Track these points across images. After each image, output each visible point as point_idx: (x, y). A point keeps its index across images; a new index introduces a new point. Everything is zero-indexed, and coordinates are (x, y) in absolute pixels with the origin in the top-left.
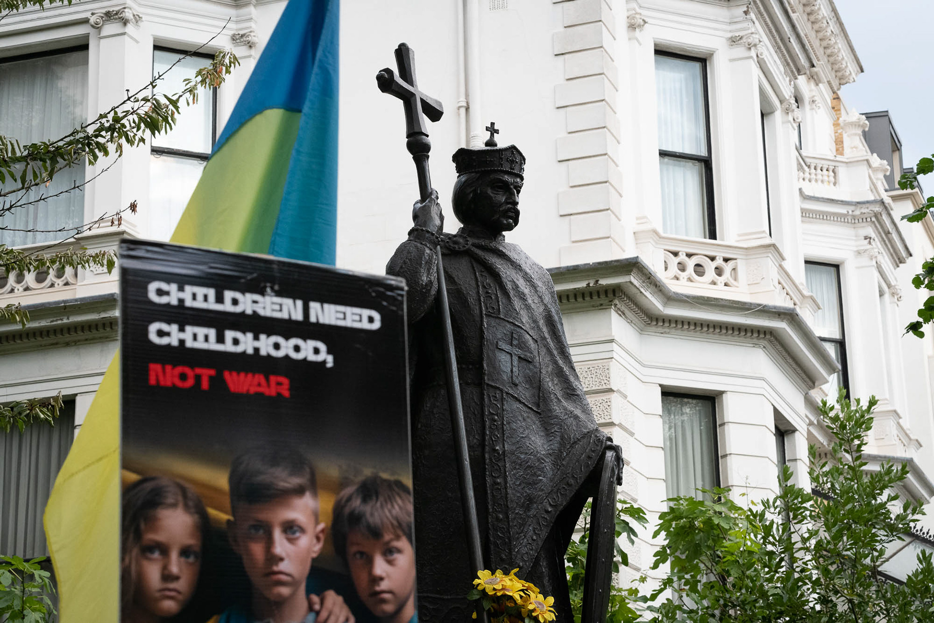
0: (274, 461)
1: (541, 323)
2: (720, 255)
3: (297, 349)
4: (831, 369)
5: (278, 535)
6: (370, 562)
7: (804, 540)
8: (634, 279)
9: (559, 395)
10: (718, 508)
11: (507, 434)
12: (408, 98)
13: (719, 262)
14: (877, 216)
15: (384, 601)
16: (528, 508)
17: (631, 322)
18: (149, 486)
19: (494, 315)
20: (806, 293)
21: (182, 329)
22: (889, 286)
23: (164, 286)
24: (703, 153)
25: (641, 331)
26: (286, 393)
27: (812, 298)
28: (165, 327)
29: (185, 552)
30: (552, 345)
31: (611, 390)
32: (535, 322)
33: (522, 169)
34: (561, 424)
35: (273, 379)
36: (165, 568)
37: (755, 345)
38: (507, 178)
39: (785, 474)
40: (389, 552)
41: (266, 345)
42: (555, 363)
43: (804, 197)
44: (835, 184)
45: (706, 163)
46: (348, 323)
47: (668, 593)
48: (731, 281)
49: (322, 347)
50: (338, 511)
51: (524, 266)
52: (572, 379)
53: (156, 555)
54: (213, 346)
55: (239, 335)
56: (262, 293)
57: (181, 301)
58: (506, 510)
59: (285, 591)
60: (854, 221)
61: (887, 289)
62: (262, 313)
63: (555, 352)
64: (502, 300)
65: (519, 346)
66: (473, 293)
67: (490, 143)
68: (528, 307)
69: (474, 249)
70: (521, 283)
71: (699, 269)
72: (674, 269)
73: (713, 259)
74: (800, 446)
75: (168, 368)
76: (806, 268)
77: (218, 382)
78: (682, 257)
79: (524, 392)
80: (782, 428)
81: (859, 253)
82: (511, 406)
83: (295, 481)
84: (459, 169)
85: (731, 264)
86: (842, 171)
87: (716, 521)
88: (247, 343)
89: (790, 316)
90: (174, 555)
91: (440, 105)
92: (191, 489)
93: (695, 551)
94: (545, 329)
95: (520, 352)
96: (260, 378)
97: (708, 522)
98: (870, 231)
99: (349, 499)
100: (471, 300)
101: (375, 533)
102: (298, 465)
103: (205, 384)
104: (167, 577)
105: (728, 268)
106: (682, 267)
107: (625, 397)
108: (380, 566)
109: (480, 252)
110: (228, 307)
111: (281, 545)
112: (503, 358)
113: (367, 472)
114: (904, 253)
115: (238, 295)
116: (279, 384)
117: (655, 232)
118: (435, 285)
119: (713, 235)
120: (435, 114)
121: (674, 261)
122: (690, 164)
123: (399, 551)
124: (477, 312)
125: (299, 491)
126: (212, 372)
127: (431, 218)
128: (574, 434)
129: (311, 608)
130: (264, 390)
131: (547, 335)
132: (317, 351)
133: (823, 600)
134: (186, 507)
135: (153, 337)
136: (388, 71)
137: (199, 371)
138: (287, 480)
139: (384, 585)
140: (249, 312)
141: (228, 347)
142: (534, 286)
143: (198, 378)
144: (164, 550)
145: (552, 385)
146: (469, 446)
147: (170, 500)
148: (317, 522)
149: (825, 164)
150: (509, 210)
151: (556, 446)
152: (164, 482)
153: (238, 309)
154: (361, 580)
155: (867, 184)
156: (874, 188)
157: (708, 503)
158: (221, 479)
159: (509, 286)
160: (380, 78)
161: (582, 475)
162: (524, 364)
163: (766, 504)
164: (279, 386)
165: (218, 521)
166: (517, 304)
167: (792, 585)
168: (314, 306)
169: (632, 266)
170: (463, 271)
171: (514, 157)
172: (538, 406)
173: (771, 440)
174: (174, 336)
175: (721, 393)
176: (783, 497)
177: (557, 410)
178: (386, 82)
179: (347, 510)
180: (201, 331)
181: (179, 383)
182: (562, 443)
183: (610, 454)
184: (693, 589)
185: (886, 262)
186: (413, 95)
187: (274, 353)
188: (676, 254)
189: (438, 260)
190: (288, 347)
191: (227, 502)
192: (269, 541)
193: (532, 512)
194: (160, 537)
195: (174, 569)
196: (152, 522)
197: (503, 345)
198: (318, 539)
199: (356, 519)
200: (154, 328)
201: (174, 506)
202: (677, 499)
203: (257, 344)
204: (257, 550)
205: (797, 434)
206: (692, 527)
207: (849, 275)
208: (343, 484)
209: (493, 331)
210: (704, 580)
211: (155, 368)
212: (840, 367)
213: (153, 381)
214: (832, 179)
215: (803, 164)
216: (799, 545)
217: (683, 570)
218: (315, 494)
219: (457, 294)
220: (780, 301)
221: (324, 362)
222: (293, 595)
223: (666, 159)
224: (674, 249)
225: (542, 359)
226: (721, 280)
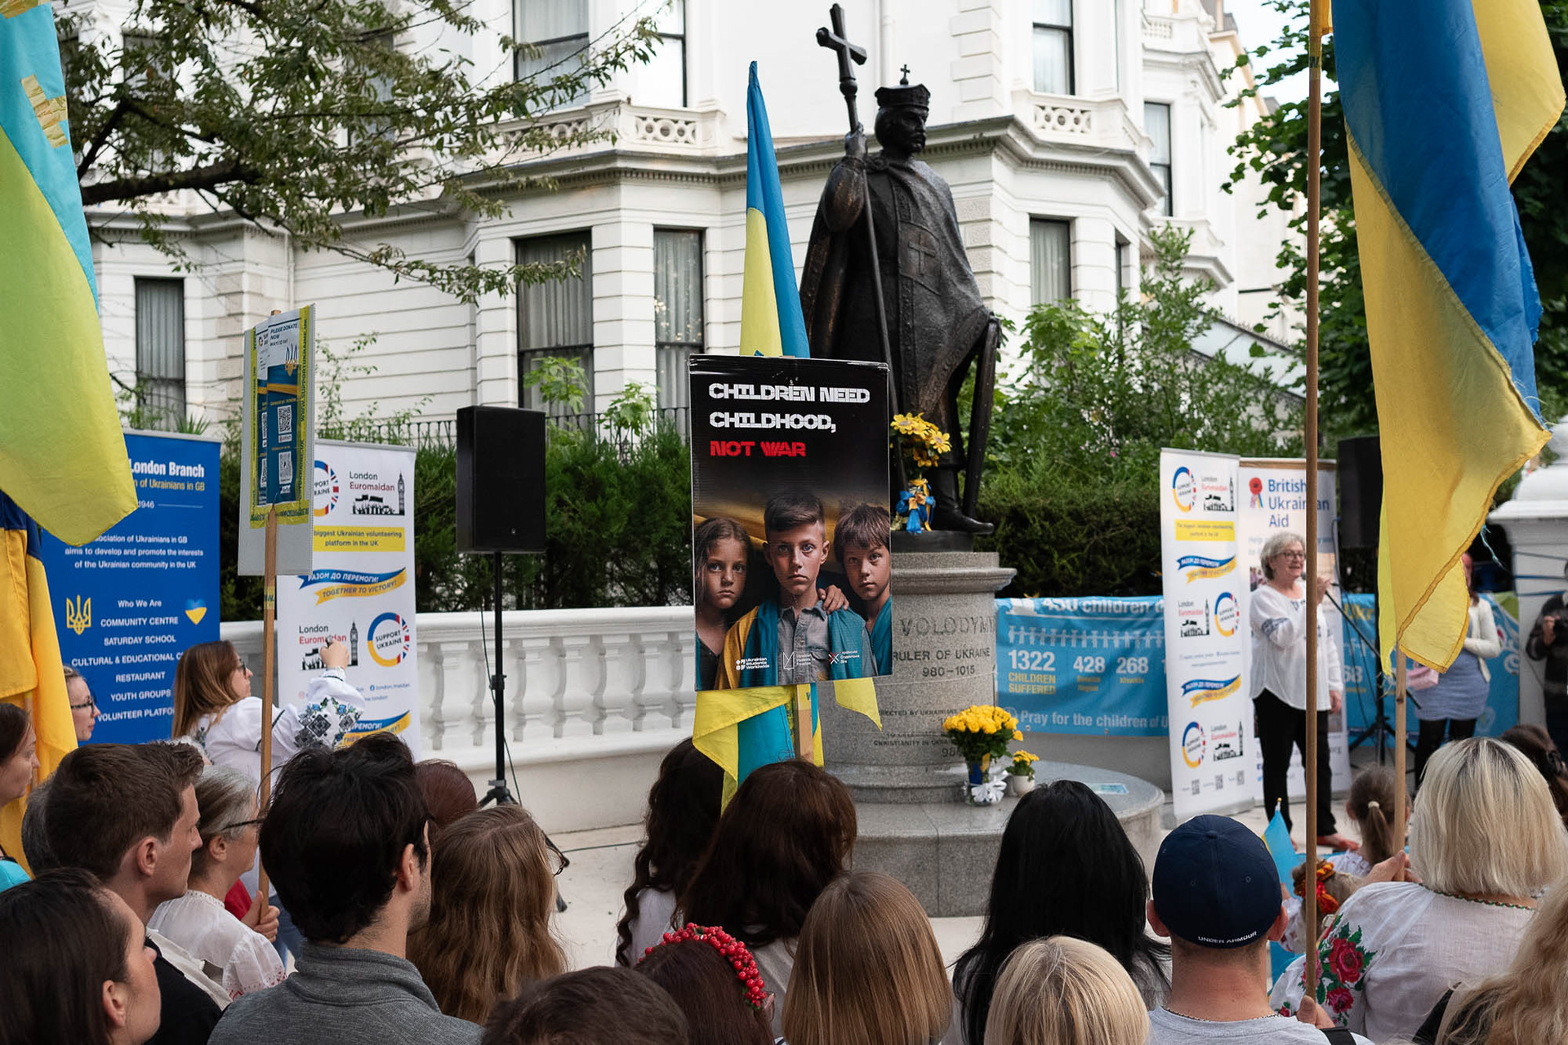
0: (795, 502)
1: (942, 225)
2: (1078, 108)
3: (811, 422)
4: (1160, 193)
5: (797, 551)
6: (860, 565)
7: (1133, 343)
8: (1011, 132)
9: (955, 280)
10: (1070, 314)
11: (916, 312)
12: (840, 49)
13: (1077, 114)
14: (1202, 64)
15: (869, 589)
16: (931, 367)
17: (1007, 165)
18: (711, 524)
19: (906, 221)
20: (1144, 134)
21: (732, 416)
22: (1208, 119)
23: (720, 386)
24: (1067, 24)
25: (1015, 170)
26: (803, 454)
27: (1148, 139)
28: (720, 415)
29: (735, 566)
30: (950, 241)
31: (990, 220)
32: (937, 224)
33: (927, 103)
34: (955, 302)
35: (794, 445)
36: (723, 577)
37: (1103, 179)
38: (917, 111)
39: (1122, 293)
40: (873, 557)
41: (789, 421)
42: (952, 255)
43: (1146, 50)
44: (1170, 37)
45: (1069, 32)
46: (847, 400)
47: (1030, 377)
48: (1086, 129)
49: (828, 419)
50: (838, 531)
51: (929, 181)
52: (965, 267)
53: (717, 569)
54: (754, 425)
55: (771, 416)
56: (787, 385)
57: (731, 396)
58: (915, 369)
59: (802, 587)
60: (1184, 68)
61: (1207, 122)
62: (786, 398)
63: (952, 247)
64: (912, 209)
65: (925, 245)
66: (890, 204)
67: (904, 82)
68: (932, 214)
69: (891, 168)
70: (927, 194)
71: (1061, 121)
72: (1042, 121)
73: (1072, 111)
74: (1133, 255)
75: (723, 443)
76: (1145, 108)
77: (757, 450)
78: (1048, 110)
79: (928, 281)
80: (1120, 241)
81: (1186, 94)
82: (918, 291)
83: (809, 514)
84: (879, 103)
85: (1086, 115)
86: (1176, 27)
87: (1068, 324)
88: (776, 421)
89: (1131, 157)
90: (729, 569)
91: (864, 51)
92: (740, 524)
93: (1052, 346)
94: (944, 230)
95: (926, 250)
96: (785, 445)
97: (1062, 324)
98: (1196, 76)
99: (846, 523)
100: (889, 210)
101: (864, 544)
102: (810, 503)
103: (748, 453)
104: (724, 583)
105: (1083, 118)
106: (1048, 119)
107: (1001, 224)
108: (867, 567)
109: (895, 171)
110: (763, 397)
111: (799, 557)
112: (913, 254)
113: (859, 504)
114: (1220, 92)
115: (770, 388)
116: (798, 447)
117: (1028, 91)
118: (862, 201)
119: (1073, 92)
120: (860, 59)
121: (1043, 113)
122: (1056, 32)
123: (880, 556)
124: (893, 219)
125: (812, 520)
126: (753, 444)
127: (858, 147)
128: (966, 310)
129: (819, 598)
130: (789, 453)
131: (946, 235)
132: (824, 422)
133: (1144, 387)
134: (736, 537)
135: (713, 423)
136: (824, 29)
137: (743, 443)
138: (803, 513)
139: (869, 579)
140: (778, 399)
141: (764, 425)
142: (936, 196)
143: (743, 448)
144: (722, 566)
145: (949, 273)
146: (888, 323)
147: (726, 533)
148: (824, 541)
149: (1163, 21)
150: (918, 137)
151: (951, 320)
152: (722, 521)
153: (770, 397)
154: (853, 575)
155: (1196, 37)
156: (1201, 39)
157: (1063, 310)
158: (759, 517)
159: (918, 198)
160: (818, 35)
161: (970, 343)
162: (928, 258)
163: (1107, 316)
164: (799, 449)
165: (758, 544)
166: (924, 211)
167: (1122, 375)
168: (823, 390)
169: (1009, 121)
170: (883, 186)
171: (921, 93)
172: (939, 290)
173: (1112, 253)
174: (727, 420)
175: (1074, 219)
176: (1119, 311)
177: (954, 293)
178: (823, 39)
179: (845, 530)
180: (745, 416)
181: (730, 453)
182: (957, 319)
183: (992, 327)
184: (1048, 374)
185: (1207, 99)
186: (843, 46)
187: (795, 426)
188: (1043, 108)
189: (864, 180)
190: (804, 422)
191: (763, 531)
192: (792, 555)
193: (934, 370)
194: (719, 558)
195: (729, 578)
196: (714, 548)
197: (913, 245)
198: (824, 551)
199: (850, 536)
200: (713, 416)
201: (729, 536)
202: (1039, 306)
203: (783, 421)
204: (784, 562)
205: (1131, 246)
206: (1050, 326)
207: (1176, 111)
208: (842, 512)
209: (907, 235)
210: (1056, 365)
211: (714, 444)
212: (1166, 192)
213: (713, 453)
214: (1168, 34)
215: (1147, 22)
216: (1130, 347)
217: (1041, 358)
218: (823, 522)
219: (878, 205)
220: (1124, 145)
221: (830, 429)
222: (807, 590)
223: (1038, 30)
224: (1042, 104)
225: (941, 254)
226: (1078, 128)
